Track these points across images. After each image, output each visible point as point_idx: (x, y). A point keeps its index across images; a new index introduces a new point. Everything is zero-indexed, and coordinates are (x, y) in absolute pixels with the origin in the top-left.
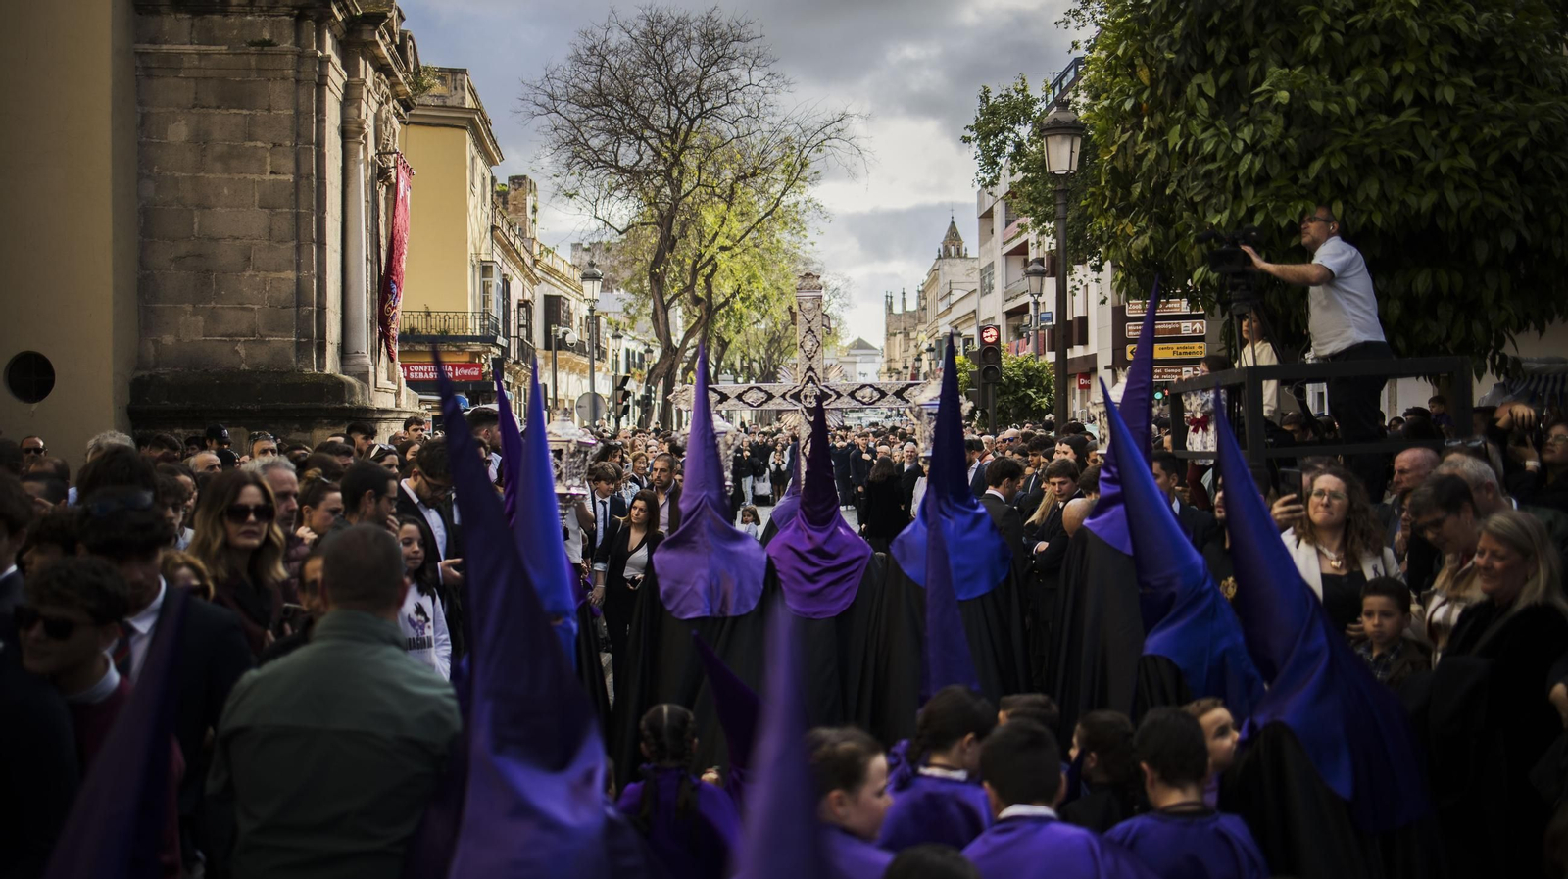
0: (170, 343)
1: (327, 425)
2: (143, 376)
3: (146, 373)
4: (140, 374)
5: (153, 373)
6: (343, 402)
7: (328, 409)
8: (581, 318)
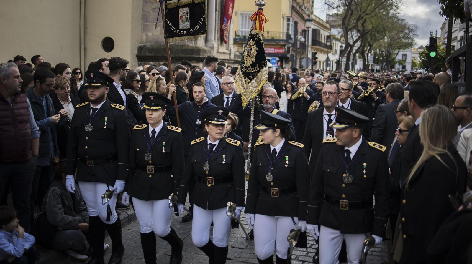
0: (150, 35)
1: (195, 62)
2: (142, 46)
3: (142, 45)
4: (141, 45)
5: (145, 44)
6: (200, 55)
7: (195, 57)
8: (325, 36)
